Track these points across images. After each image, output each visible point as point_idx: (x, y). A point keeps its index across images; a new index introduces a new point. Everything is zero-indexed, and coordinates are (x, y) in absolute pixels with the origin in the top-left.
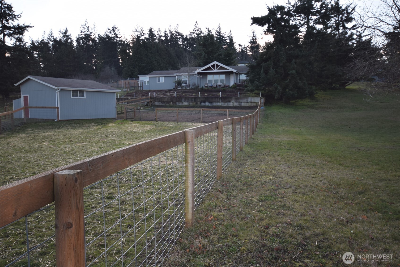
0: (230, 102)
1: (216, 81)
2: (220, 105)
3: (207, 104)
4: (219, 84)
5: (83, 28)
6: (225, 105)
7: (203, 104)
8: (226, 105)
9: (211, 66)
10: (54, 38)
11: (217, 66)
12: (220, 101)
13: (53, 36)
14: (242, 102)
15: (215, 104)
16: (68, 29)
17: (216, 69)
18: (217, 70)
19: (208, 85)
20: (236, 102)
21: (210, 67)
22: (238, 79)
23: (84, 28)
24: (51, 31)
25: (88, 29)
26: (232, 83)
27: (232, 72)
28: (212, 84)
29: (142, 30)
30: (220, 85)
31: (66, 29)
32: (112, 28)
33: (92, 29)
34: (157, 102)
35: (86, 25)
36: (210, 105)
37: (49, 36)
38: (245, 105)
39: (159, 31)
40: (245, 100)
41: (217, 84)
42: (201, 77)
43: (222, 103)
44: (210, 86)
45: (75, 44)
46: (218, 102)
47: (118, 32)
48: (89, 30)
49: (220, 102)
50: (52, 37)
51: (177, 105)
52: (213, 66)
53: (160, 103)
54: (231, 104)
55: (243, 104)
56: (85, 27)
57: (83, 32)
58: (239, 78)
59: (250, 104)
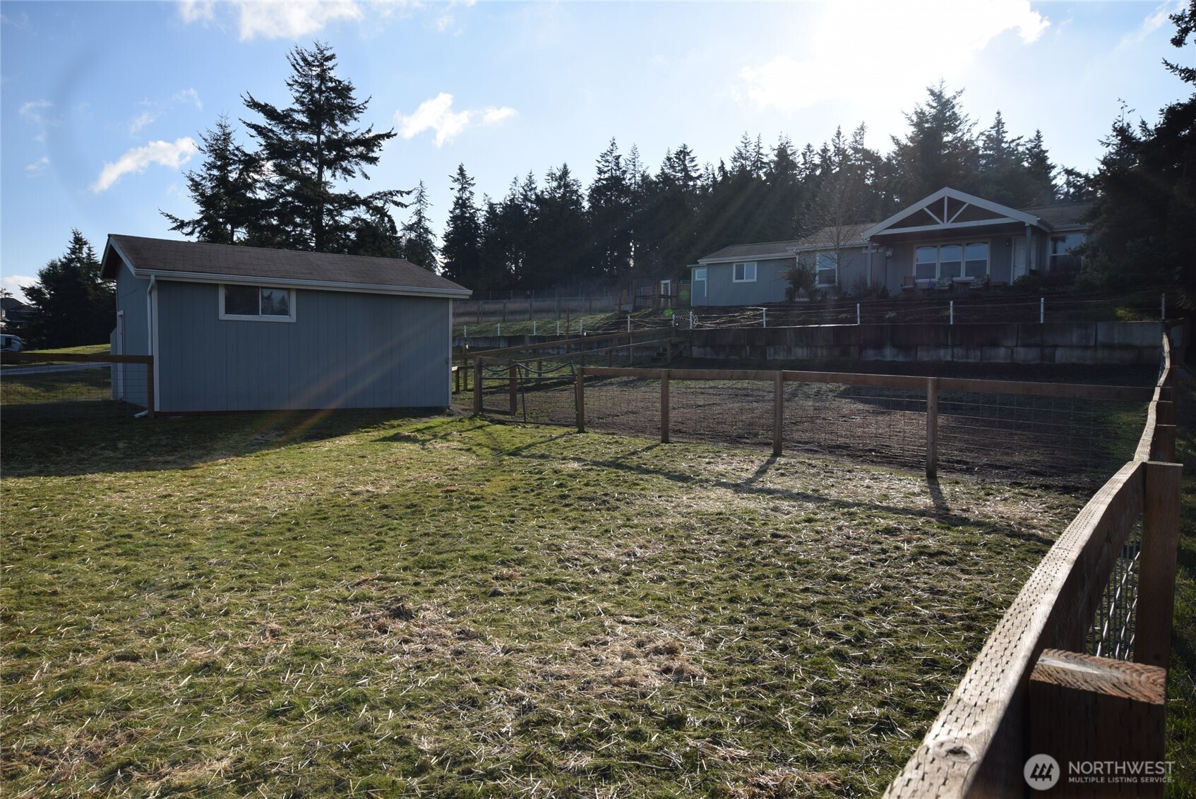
0: (995, 344)
1: (952, 268)
2: (949, 358)
3: (889, 354)
4: (963, 277)
5: (603, 163)
6: (972, 360)
7: (870, 355)
8: (974, 357)
9: (927, 207)
10: (536, 194)
11: (954, 204)
12: (950, 343)
13: (535, 188)
14: (1056, 346)
15: (924, 355)
16: (569, 168)
17: (948, 221)
18: (953, 222)
19: (915, 284)
20: (1024, 346)
21: (922, 210)
22: (1050, 253)
23: (607, 161)
24: (530, 177)
25: (617, 164)
26: (1019, 270)
27: (1019, 227)
28: (933, 280)
29: (758, 153)
30: (966, 284)
31: (565, 166)
32: (677, 154)
33: (628, 162)
34: (699, 347)
35: (614, 155)
36: (901, 359)
37: (526, 188)
38: (1074, 360)
39: (808, 154)
40: (1075, 337)
41: (955, 279)
42: (889, 253)
43: (959, 351)
44: (926, 287)
45: (586, 205)
46: (938, 346)
47: (693, 164)
48: (618, 166)
49: (946, 346)
50: (531, 190)
51: (768, 358)
52: (937, 207)
53: (709, 348)
54: (1000, 355)
55: (1061, 356)
56: (610, 158)
57: (605, 172)
58: (1055, 251)
59: (1101, 354)
